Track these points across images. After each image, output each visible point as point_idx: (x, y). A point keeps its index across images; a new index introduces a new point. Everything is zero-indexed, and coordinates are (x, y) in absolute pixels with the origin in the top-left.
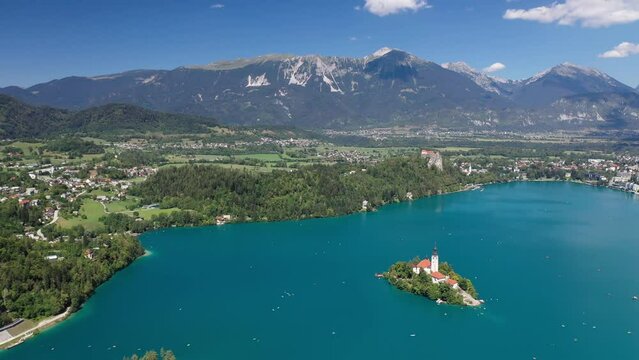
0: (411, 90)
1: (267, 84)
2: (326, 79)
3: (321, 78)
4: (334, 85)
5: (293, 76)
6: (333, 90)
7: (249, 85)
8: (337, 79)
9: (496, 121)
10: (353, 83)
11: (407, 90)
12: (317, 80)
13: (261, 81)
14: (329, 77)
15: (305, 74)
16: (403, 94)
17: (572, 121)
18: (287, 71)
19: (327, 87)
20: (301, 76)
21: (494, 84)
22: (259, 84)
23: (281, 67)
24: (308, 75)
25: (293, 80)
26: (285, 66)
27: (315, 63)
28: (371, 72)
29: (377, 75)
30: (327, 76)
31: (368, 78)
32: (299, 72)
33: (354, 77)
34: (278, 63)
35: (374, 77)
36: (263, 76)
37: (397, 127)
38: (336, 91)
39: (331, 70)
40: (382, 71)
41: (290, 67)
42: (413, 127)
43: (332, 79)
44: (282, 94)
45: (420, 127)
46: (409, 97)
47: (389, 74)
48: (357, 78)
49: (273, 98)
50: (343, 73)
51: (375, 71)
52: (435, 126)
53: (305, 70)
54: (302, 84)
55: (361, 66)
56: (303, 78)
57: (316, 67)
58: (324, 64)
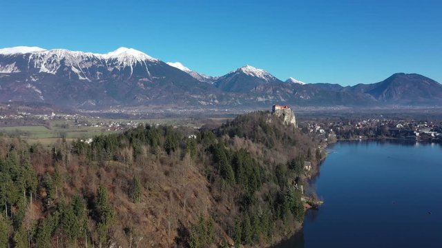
0: (146, 80)
1: (18, 71)
2: (74, 69)
3: (70, 68)
4: (81, 74)
5: (43, 66)
6: (81, 78)
8: (85, 69)
9: (216, 101)
10: (98, 73)
11: (144, 79)
12: (66, 69)
13: (11, 69)
14: (78, 68)
15: (55, 64)
16: (141, 82)
17: (266, 101)
18: (37, 61)
19: (75, 75)
20: (50, 66)
21: (203, 78)
22: (9, 71)
23: (30, 57)
24: (57, 65)
25: (43, 69)
26: (35, 57)
27: (63, 56)
28: (112, 66)
29: (118, 68)
30: (74, 66)
31: (111, 69)
32: (49, 62)
33: (98, 69)
34: (28, 55)
35: (115, 69)
36: (13, 65)
37: (142, 107)
38: (83, 79)
39: (78, 62)
40: (122, 64)
41: (40, 58)
42: (155, 106)
43: (79, 70)
44: (33, 80)
45: (161, 106)
46: (146, 84)
47: (128, 68)
48: (100, 69)
49: (25, 82)
50: (89, 65)
51: (116, 64)
52: (173, 105)
53: (55, 61)
54: (53, 72)
55: (103, 61)
56: (53, 68)
57: (64, 59)
58: (72, 57)
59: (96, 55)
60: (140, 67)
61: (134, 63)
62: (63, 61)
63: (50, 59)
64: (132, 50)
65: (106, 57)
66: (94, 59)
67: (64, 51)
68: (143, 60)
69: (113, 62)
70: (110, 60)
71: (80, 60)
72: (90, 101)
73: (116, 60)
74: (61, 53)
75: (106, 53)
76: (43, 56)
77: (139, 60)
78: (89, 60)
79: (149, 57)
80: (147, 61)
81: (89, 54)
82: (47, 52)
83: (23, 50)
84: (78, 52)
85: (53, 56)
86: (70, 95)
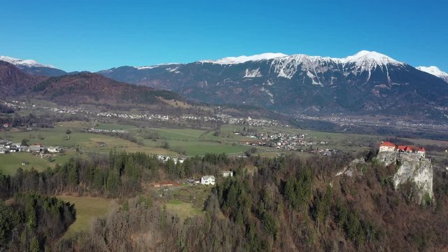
0: (385, 86)
1: (260, 76)
2: (310, 75)
3: (306, 73)
4: (316, 79)
5: (282, 71)
6: (314, 83)
7: (246, 76)
8: (320, 74)
10: (332, 78)
11: (381, 86)
12: (301, 74)
13: (255, 74)
14: (313, 73)
15: (292, 69)
16: (377, 89)
18: (278, 66)
19: (309, 80)
20: (288, 70)
22: (253, 76)
23: (273, 63)
24: (294, 70)
25: (282, 74)
26: (277, 62)
27: (301, 61)
28: (349, 70)
29: (355, 72)
30: (310, 71)
31: (346, 74)
32: (288, 67)
33: (333, 73)
34: (271, 60)
35: (351, 74)
36: (258, 69)
37: (368, 116)
38: (316, 84)
39: (314, 67)
40: (360, 69)
41: (281, 64)
42: (384, 117)
43: (314, 74)
44: (270, 84)
45: (390, 117)
46: (382, 92)
47: (366, 72)
48: (336, 74)
49: (261, 86)
50: (325, 69)
51: (353, 69)
52: (407, 117)
53: (293, 66)
54: (289, 77)
55: (340, 65)
56: (290, 72)
57: (302, 64)
58: (309, 62)
59: (334, 59)
60: (379, 72)
61: (374, 68)
62: (300, 66)
63: (289, 64)
64: (374, 53)
65: (343, 61)
66: (331, 63)
67: (303, 56)
68: (385, 64)
69: (350, 66)
70: (348, 65)
71: (317, 65)
72: (314, 107)
73: (354, 64)
74: (299, 58)
75: (345, 57)
76: (283, 62)
77: (380, 64)
78: (326, 64)
79: (392, 61)
80: (390, 65)
81: (327, 59)
82: (287, 58)
83: (268, 56)
84: (316, 57)
85: (292, 61)
86: (297, 100)
